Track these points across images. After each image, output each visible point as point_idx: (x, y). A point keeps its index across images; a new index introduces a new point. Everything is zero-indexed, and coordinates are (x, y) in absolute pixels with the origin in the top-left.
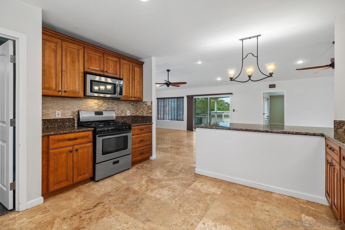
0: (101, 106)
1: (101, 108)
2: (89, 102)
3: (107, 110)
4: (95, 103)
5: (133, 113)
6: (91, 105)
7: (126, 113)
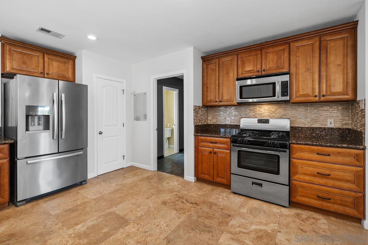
0: (274, 112)
1: (273, 115)
2: (257, 109)
3: (283, 117)
4: (264, 109)
5: (346, 124)
6: (260, 112)
7: (324, 123)
